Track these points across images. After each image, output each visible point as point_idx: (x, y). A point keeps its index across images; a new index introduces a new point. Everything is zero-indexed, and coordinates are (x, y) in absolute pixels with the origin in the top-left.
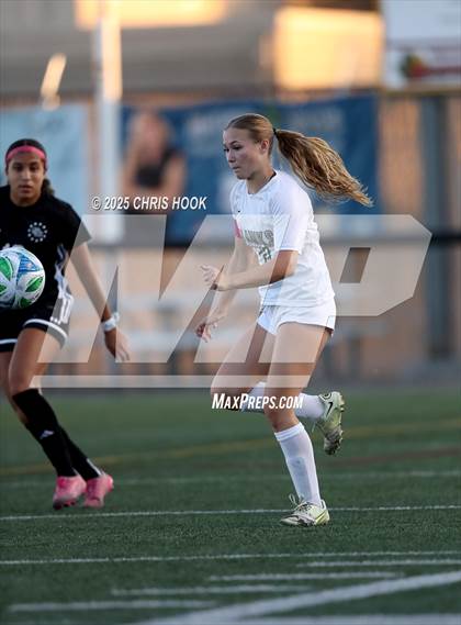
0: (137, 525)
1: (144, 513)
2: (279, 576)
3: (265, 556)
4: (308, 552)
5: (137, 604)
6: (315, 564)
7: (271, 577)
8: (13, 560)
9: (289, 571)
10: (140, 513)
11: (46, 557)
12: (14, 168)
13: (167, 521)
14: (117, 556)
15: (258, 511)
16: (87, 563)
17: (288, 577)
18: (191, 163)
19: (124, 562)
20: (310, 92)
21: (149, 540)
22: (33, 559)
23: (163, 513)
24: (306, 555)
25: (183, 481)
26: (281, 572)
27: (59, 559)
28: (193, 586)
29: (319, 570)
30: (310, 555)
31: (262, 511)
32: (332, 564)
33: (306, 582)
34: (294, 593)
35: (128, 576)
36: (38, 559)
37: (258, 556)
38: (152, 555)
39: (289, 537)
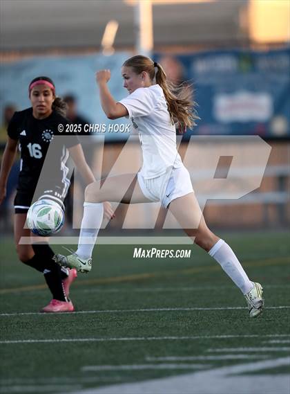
0: (162, 317)
1: (166, 309)
2: (251, 349)
3: (242, 336)
4: (269, 334)
5: (162, 366)
6: (274, 341)
7: (246, 349)
9: (257, 346)
10: (164, 309)
11: (105, 336)
12: (34, 94)
13: (181, 314)
14: (149, 336)
15: (237, 308)
16: (131, 341)
17: (256, 349)
19: (154, 340)
20: (270, 44)
21: (170, 326)
22: (97, 338)
23: (178, 309)
24: (267, 336)
25: (191, 289)
26: (252, 346)
27: (113, 337)
28: (197, 355)
29: (276, 345)
30: (271, 336)
31: (240, 308)
32: (284, 342)
33: (268, 353)
34: (260, 360)
35: (156, 349)
36: (100, 338)
37: (238, 336)
38: (171, 336)
39: (257, 325)
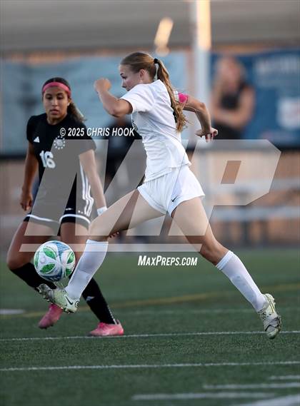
0: (221, 341)
1: (226, 333)
8: (136, 364)
10: (223, 333)
11: (158, 362)
12: (47, 98)
13: (241, 338)
14: (207, 363)
18: (258, 92)
19: (211, 366)
21: (229, 351)
22: (150, 364)
23: (238, 333)
27: (167, 363)
35: (214, 376)
36: (153, 364)
38: (231, 362)
